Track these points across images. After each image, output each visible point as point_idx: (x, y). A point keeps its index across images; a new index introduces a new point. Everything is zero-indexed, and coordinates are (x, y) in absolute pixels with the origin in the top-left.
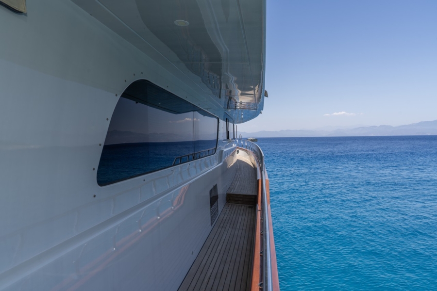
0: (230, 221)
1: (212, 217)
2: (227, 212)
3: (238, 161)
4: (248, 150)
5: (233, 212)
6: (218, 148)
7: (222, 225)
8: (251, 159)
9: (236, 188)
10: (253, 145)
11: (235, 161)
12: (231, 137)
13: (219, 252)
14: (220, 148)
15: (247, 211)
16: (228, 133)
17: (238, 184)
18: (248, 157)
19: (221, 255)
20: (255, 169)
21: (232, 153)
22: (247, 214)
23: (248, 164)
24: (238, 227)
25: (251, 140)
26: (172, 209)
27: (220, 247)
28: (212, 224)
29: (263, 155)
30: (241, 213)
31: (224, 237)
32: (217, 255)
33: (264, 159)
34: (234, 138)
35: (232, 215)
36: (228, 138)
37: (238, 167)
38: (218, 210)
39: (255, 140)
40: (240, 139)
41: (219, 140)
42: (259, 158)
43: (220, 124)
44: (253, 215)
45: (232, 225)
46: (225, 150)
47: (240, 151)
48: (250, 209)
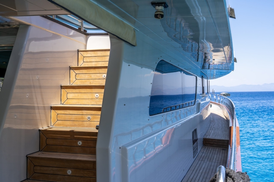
0: (207, 157)
1: (194, 152)
2: (205, 152)
3: (212, 114)
4: (220, 104)
5: (209, 152)
6: (196, 101)
7: (201, 159)
8: (223, 112)
9: (211, 135)
10: (226, 99)
11: (209, 114)
12: (206, 91)
13: (201, 173)
14: (198, 101)
15: (221, 152)
16: (203, 88)
17: (212, 132)
18: (221, 111)
19: (203, 175)
20: (228, 121)
21: (207, 106)
22: (221, 154)
23: (221, 117)
24: (214, 161)
25: (224, 95)
26: (161, 146)
27: (201, 171)
28: (194, 157)
29: (234, 107)
30: (216, 153)
31: (204, 166)
32: (199, 174)
33: (235, 110)
34: (208, 93)
35: (209, 154)
36: (203, 92)
37: (212, 120)
38: (197, 148)
39: (228, 95)
40: (213, 93)
41: (197, 94)
42: (231, 109)
43: (197, 81)
44: (226, 154)
45: (209, 160)
46: (202, 103)
47: (213, 105)
48: (223, 151)
